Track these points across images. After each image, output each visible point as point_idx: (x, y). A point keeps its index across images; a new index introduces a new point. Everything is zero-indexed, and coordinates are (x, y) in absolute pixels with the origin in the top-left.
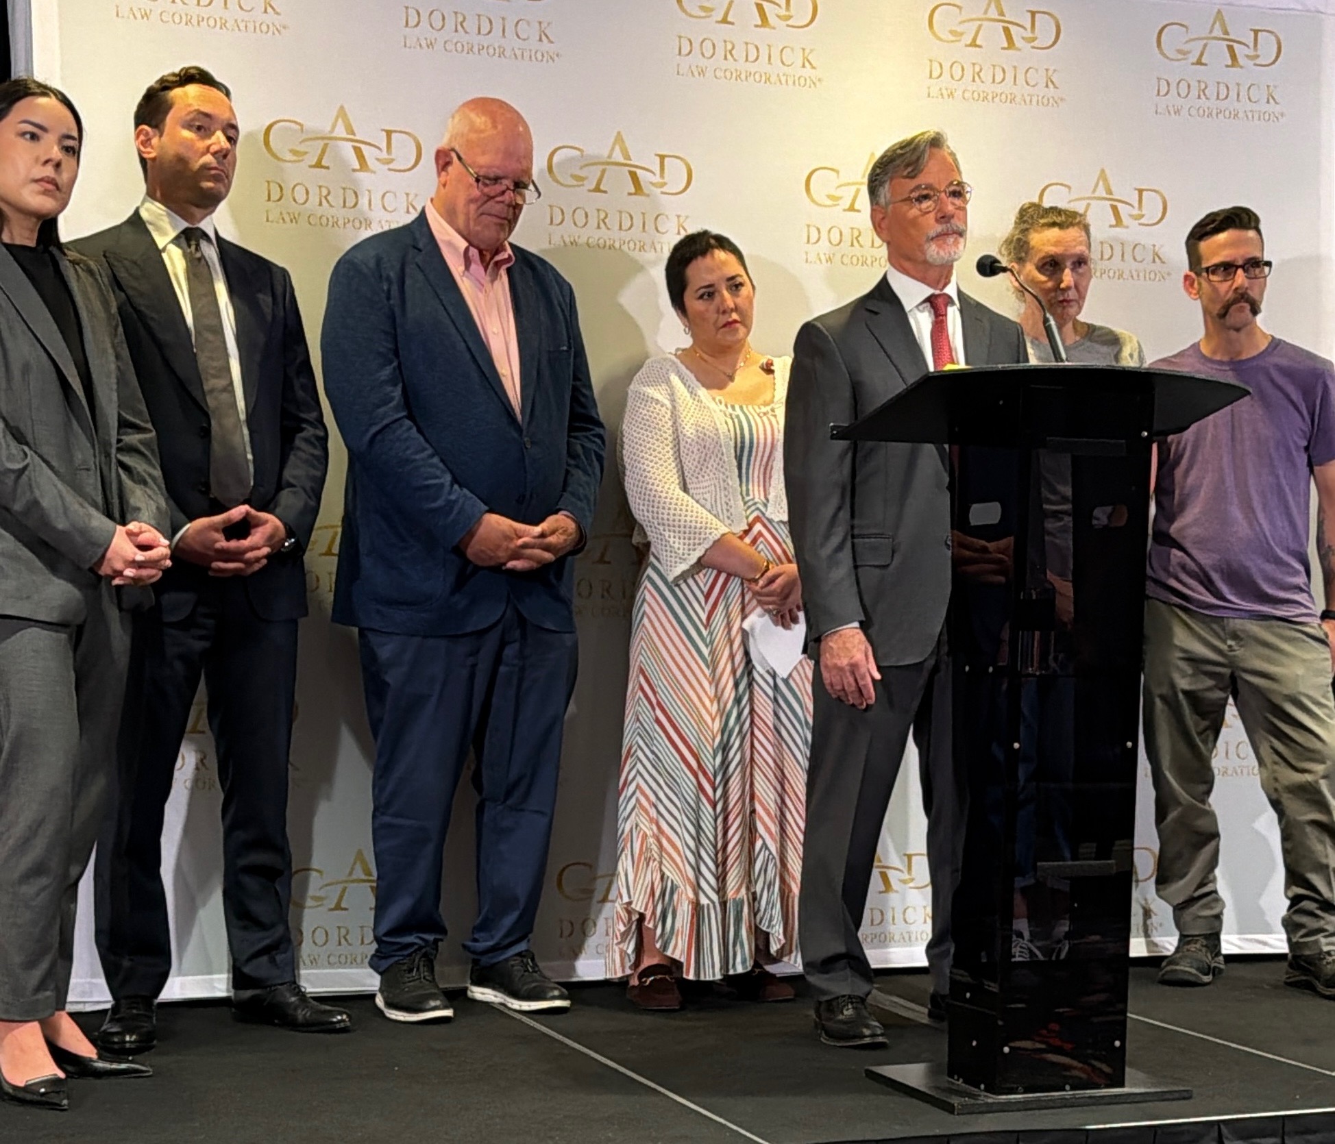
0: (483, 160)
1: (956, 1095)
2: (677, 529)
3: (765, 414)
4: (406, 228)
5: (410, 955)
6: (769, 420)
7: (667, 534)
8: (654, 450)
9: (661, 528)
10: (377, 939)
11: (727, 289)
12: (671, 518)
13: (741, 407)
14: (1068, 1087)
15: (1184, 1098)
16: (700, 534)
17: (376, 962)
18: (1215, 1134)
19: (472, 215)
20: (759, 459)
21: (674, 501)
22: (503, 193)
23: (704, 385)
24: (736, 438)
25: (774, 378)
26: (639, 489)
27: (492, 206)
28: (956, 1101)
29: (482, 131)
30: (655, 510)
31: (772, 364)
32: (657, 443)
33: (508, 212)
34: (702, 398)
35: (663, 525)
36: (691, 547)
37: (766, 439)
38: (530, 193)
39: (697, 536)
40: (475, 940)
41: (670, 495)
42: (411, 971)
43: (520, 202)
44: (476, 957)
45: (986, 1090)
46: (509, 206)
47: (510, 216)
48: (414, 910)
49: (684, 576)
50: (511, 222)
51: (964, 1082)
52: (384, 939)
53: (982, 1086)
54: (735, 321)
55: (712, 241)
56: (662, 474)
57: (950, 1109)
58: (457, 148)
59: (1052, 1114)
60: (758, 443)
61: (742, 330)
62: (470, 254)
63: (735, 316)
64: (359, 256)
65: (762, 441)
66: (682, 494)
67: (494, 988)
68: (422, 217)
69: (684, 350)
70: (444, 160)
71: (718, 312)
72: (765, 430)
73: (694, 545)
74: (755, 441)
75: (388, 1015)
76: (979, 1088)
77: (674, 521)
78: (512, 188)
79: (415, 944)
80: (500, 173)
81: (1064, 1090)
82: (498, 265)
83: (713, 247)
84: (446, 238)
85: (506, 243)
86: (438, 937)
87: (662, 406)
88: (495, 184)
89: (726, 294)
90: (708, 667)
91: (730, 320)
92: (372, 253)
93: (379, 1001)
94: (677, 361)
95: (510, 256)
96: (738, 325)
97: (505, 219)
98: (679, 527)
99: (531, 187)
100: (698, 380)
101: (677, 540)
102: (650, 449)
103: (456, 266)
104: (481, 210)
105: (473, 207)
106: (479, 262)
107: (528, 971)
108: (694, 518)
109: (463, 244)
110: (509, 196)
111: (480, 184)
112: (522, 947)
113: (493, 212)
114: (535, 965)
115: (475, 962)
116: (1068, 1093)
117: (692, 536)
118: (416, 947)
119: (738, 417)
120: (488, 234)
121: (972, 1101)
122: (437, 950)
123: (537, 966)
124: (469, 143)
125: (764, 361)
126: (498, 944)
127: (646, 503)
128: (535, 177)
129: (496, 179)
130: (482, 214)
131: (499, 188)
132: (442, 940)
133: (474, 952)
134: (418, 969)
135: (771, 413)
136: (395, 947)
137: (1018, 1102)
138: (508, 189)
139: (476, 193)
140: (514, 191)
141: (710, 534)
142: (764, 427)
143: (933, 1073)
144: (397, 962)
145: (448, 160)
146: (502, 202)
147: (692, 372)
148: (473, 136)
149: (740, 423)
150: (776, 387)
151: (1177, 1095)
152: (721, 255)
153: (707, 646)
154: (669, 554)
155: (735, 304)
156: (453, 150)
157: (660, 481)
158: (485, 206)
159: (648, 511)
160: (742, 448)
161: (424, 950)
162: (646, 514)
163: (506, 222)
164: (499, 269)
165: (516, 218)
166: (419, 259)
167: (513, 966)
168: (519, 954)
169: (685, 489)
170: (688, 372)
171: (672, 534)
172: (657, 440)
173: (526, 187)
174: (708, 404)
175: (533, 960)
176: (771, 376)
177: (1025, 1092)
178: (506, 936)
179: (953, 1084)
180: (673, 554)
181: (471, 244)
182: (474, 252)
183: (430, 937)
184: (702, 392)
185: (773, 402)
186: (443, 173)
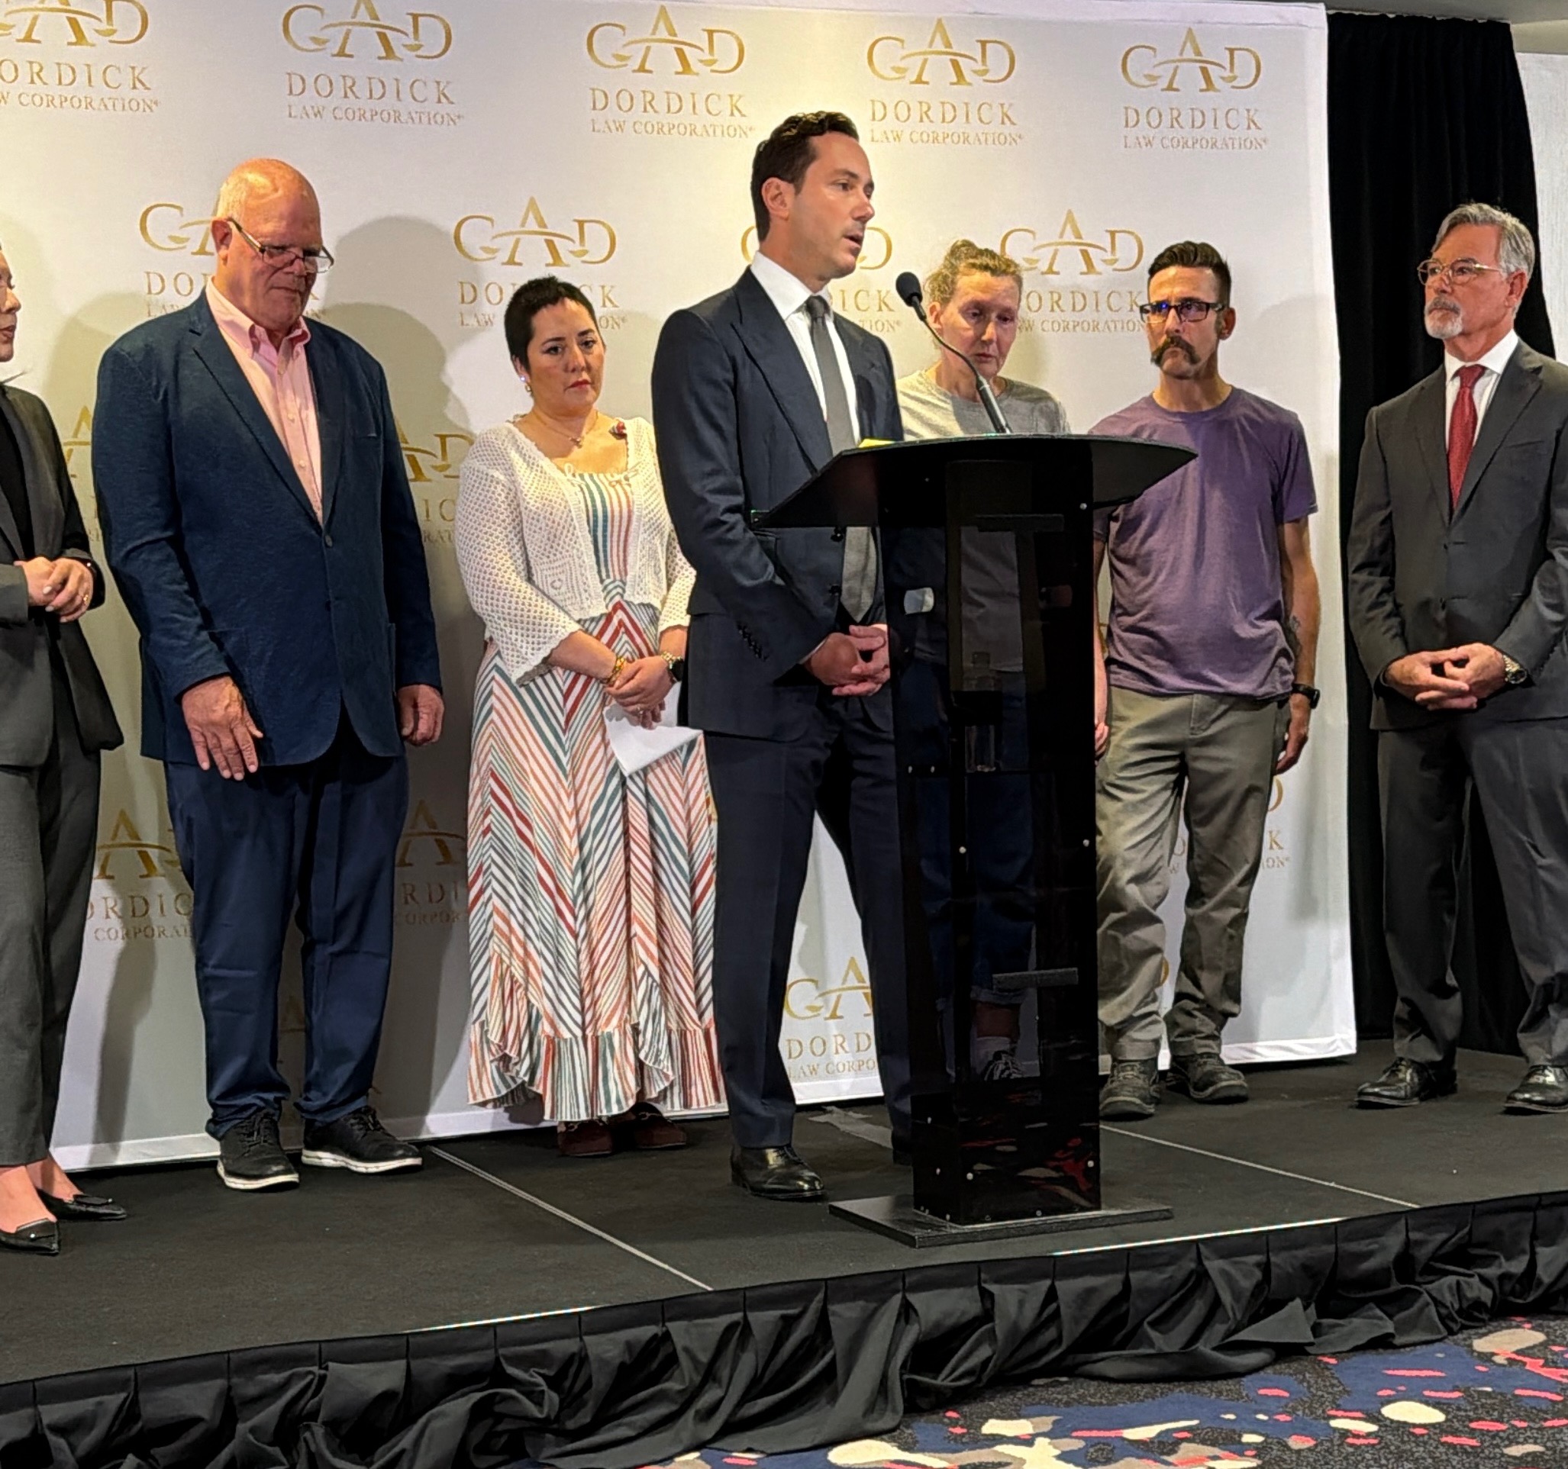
0: (268, 228)
1: (919, 1227)
2: (519, 625)
3: (618, 482)
4: (184, 312)
5: (249, 1117)
6: (624, 489)
7: (508, 630)
8: (491, 535)
9: (502, 623)
10: (212, 1104)
11: (578, 344)
12: (513, 612)
13: (591, 476)
14: (1039, 1213)
15: (1166, 1218)
16: (545, 631)
17: (214, 1127)
18: (1193, 1254)
19: (260, 290)
20: (615, 534)
21: (516, 593)
22: (292, 263)
23: (546, 455)
24: (587, 511)
25: (627, 443)
26: (476, 580)
27: (281, 279)
28: (917, 1233)
29: (263, 196)
30: (495, 602)
31: (623, 428)
32: (494, 527)
33: (299, 285)
34: (546, 468)
35: (504, 619)
36: (536, 646)
37: (621, 512)
38: (321, 261)
39: (542, 634)
40: (307, 1099)
41: (510, 587)
42: (251, 1134)
43: (311, 270)
44: (308, 1117)
45: (951, 1220)
46: (300, 277)
47: (302, 289)
48: (247, 1069)
49: (529, 676)
50: (304, 293)
51: (930, 1213)
52: (219, 1103)
53: (948, 1217)
54: (585, 382)
55: (562, 290)
56: (502, 562)
57: (911, 1242)
58: (236, 217)
59: (1021, 1242)
60: (613, 516)
61: (592, 393)
62: (257, 333)
63: (585, 376)
64: (127, 347)
65: (617, 514)
66: (524, 585)
67: (332, 1151)
68: (202, 301)
69: (523, 416)
70: (221, 232)
71: (566, 370)
72: (620, 502)
73: (539, 643)
74: (609, 514)
75: (228, 1184)
76: (944, 1218)
77: (516, 615)
78: (301, 255)
79: (254, 1105)
80: (286, 242)
81: (1034, 1215)
82: (293, 342)
83: (563, 297)
84: (228, 318)
85: (301, 320)
86: (279, 1095)
87: (498, 483)
88: (282, 253)
89: (576, 349)
90: (566, 777)
91: (580, 380)
92: (140, 344)
93: (221, 1170)
94: (515, 430)
95: (304, 333)
96: (589, 387)
97: (295, 291)
98: (522, 622)
99: (322, 254)
100: (539, 449)
101: (519, 638)
102: (486, 533)
103: (241, 351)
104: (270, 283)
105: (262, 280)
106: (268, 342)
107: (369, 1129)
108: (538, 614)
109: (247, 323)
110: (298, 266)
111: (266, 254)
112: (360, 1103)
113: (282, 284)
114: (376, 1123)
115: (309, 1124)
116: (1039, 1219)
117: (536, 633)
118: (254, 1108)
119: (588, 486)
120: (280, 312)
121: (936, 1233)
122: (280, 1109)
123: (378, 1123)
124: (249, 210)
125: (615, 424)
126: (332, 1101)
127: (485, 595)
128: (325, 244)
129: (283, 248)
130: (272, 288)
131: (287, 257)
132: (283, 1098)
133: (307, 1111)
134: (258, 1134)
135: (624, 482)
136: (233, 1110)
137: (984, 1231)
138: (297, 257)
139: (259, 265)
140: (303, 260)
141: (557, 632)
142: (619, 498)
143: (899, 1204)
144: (235, 1127)
145: (226, 231)
146: (292, 273)
147: (532, 440)
148: (253, 203)
149: (591, 493)
150: (630, 453)
151: (1156, 1215)
152: (571, 305)
153: (565, 754)
154: (511, 653)
155: (586, 362)
156: (231, 219)
157: (499, 570)
158: (273, 278)
159: (487, 604)
160: (596, 521)
161: (265, 1111)
162: (485, 607)
163: (298, 296)
164: (293, 347)
165: (308, 287)
166: (197, 345)
167: (352, 1125)
168: (358, 1111)
169: (530, 579)
170: (528, 441)
171: (514, 631)
172: (494, 523)
173: (315, 253)
174: (552, 475)
175: (374, 1117)
176: (623, 441)
177: (991, 1221)
178: (342, 1091)
179: (920, 1216)
180: (515, 654)
181: (257, 322)
182: (260, 331)
183: (270, 1096)
184: (545, 463)
185: (626, 469)
186: (223, 247)
